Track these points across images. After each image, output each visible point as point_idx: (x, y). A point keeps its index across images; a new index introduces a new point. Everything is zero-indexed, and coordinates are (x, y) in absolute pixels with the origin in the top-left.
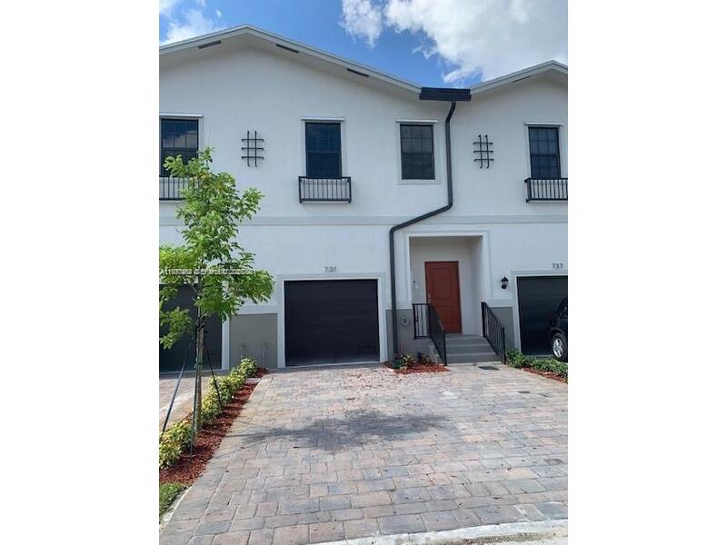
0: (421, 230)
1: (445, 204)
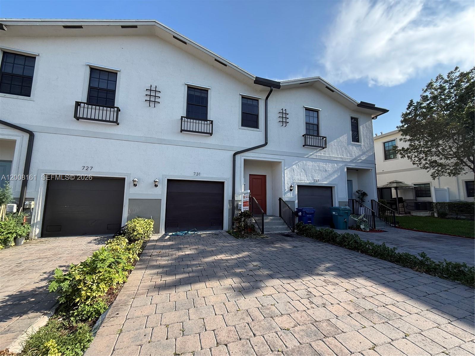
0: (250, 156)
1: (263, 143)
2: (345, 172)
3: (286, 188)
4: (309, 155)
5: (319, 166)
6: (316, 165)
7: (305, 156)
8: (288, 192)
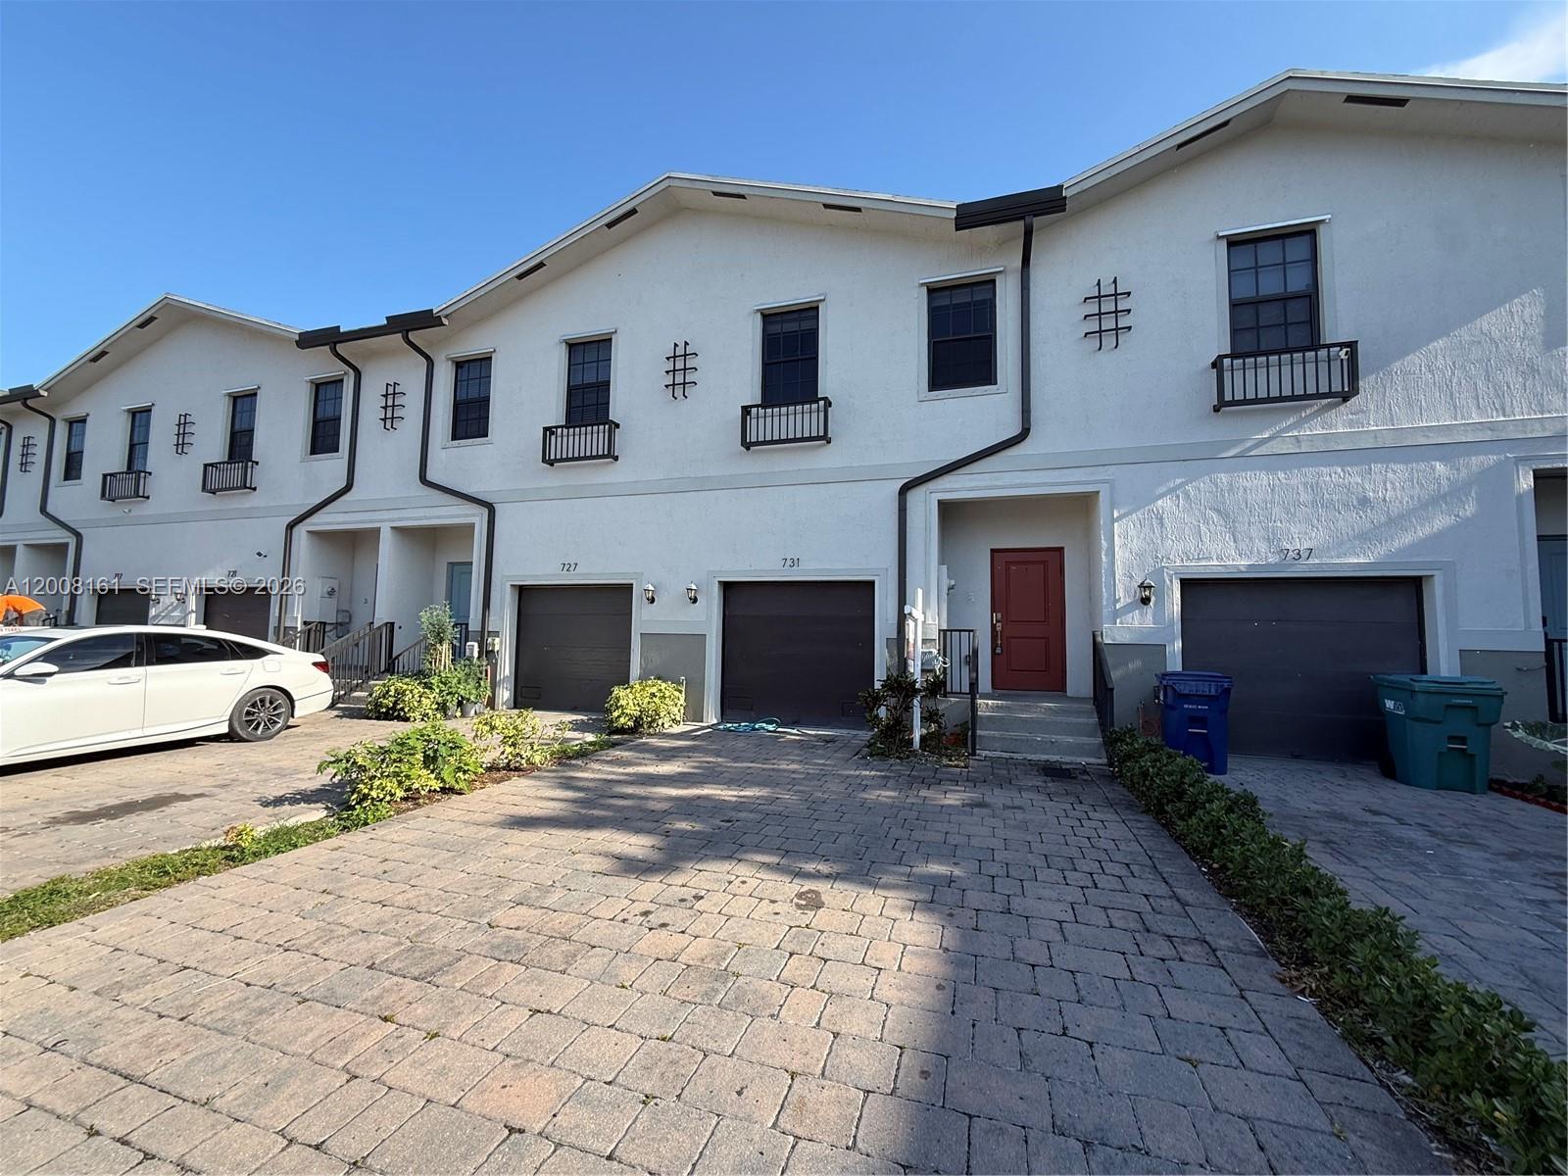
0: (961, 487)
1: (1014, 430)
2: (1520, 497)
3: (1120, 593)
4: (1249, 444)
5: (1314, 488)
6: (1294, 482)
7: (1228, 449)
8: (1128, 608)
